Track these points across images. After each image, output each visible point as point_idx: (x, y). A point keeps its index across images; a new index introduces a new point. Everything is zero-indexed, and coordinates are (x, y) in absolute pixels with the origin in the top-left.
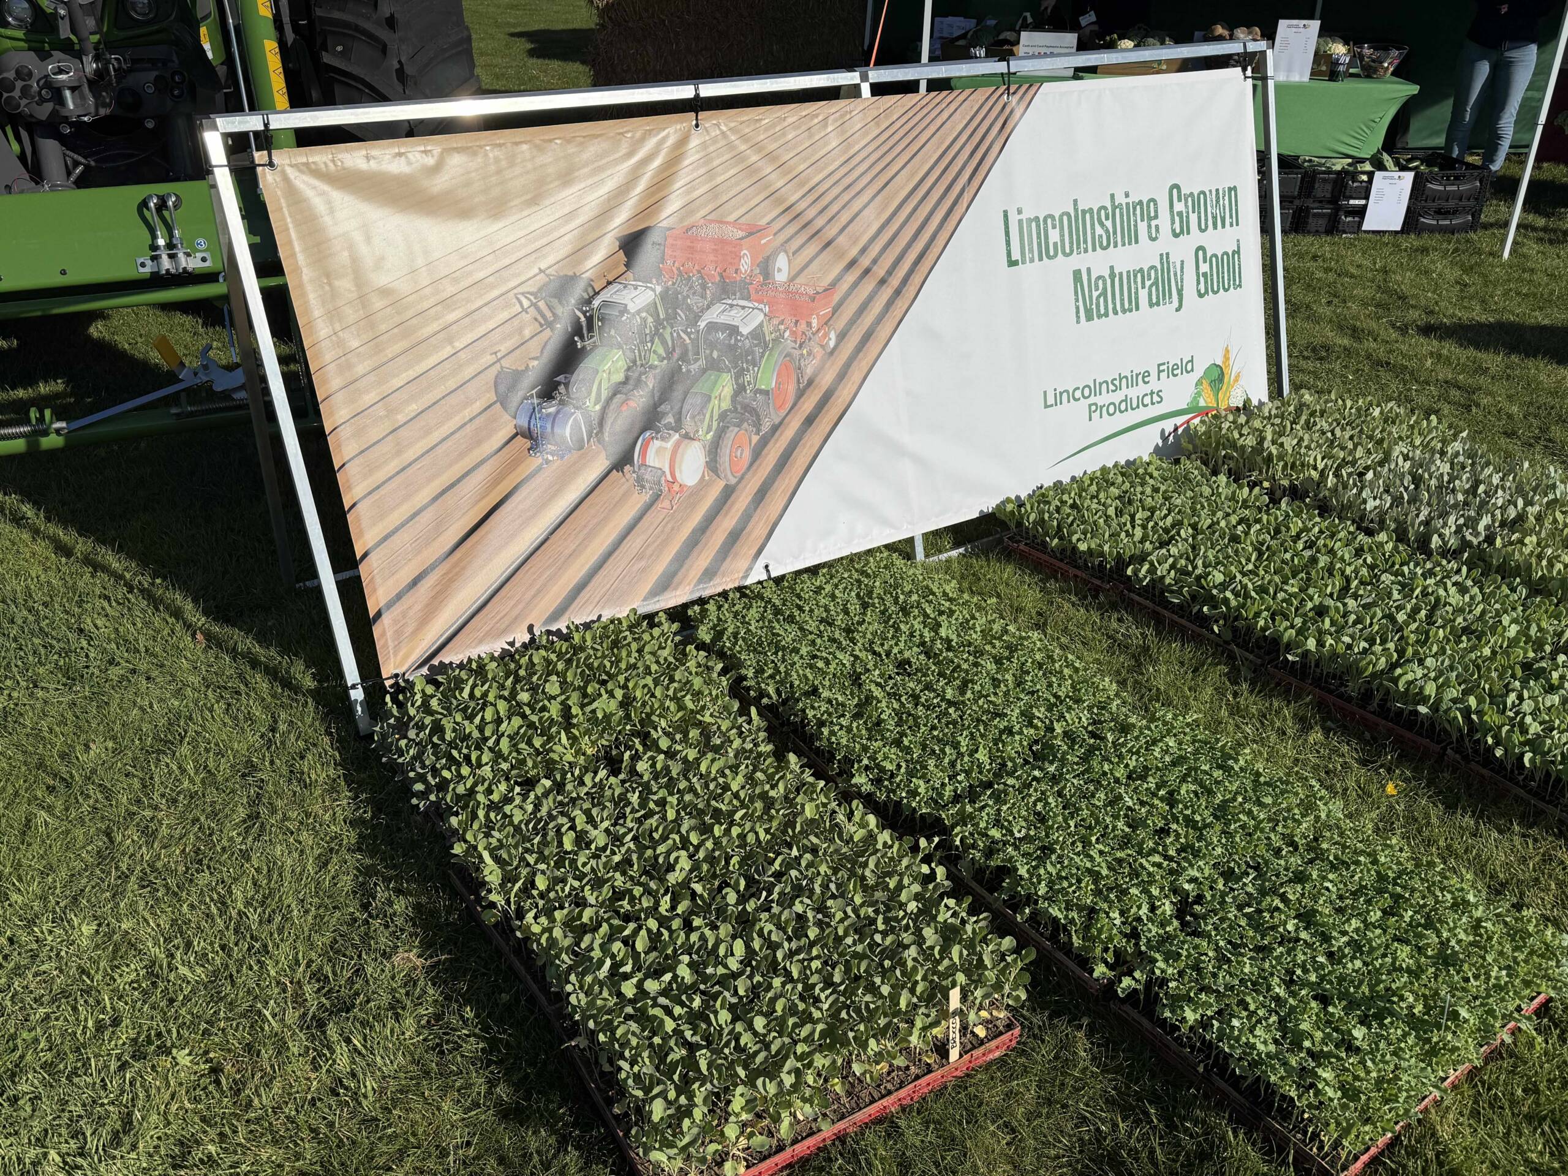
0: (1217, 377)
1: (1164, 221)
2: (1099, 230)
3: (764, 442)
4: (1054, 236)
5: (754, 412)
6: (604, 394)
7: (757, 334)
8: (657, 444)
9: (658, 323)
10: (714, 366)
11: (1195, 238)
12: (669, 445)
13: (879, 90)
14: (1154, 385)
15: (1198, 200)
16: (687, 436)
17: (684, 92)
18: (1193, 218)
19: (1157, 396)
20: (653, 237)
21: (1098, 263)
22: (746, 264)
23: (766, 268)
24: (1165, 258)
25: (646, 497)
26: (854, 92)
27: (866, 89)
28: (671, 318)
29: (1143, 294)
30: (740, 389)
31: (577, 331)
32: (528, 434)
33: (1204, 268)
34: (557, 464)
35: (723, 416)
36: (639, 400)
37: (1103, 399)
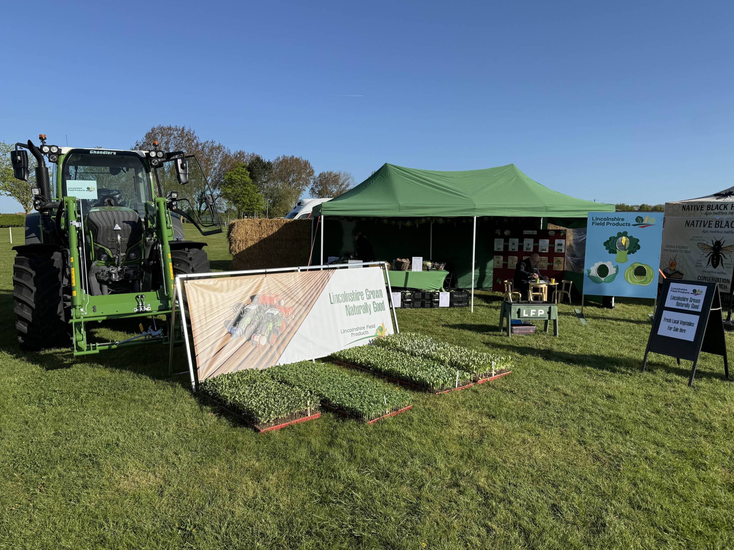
0: (381, 329)
1: (365, 296)
2: (350, 298)
3: (279, 337)
4: (340, 298)
5: (277, 331)
6: (246, 326)
7: (277, 315)
8: (256, 336)
9: (257, 312)
10: (268, 321)
11: (372, 300)
12: (259, 337)
13: (302, 270)
14: (366, 330)
15: (372, 292)
16: (262, 335)
17: (263, 271)
18: (372, 296)
19: (367, 332)
20: (257, 296)
21: (351, 304)
22: (275, 302)
23: (279, 303)
24: (366, 303)
25: (254, 347)
26: (297, 271)
27: (299, 270)
28: (260, 311)
29: (362, 311)
30: (274, 326)
31: (241, 313)
32: (230, 333)
33: (375, 306)
34: (236, 339)
35: (270, 331)
36: (253, 327)
37: (355, 332)
